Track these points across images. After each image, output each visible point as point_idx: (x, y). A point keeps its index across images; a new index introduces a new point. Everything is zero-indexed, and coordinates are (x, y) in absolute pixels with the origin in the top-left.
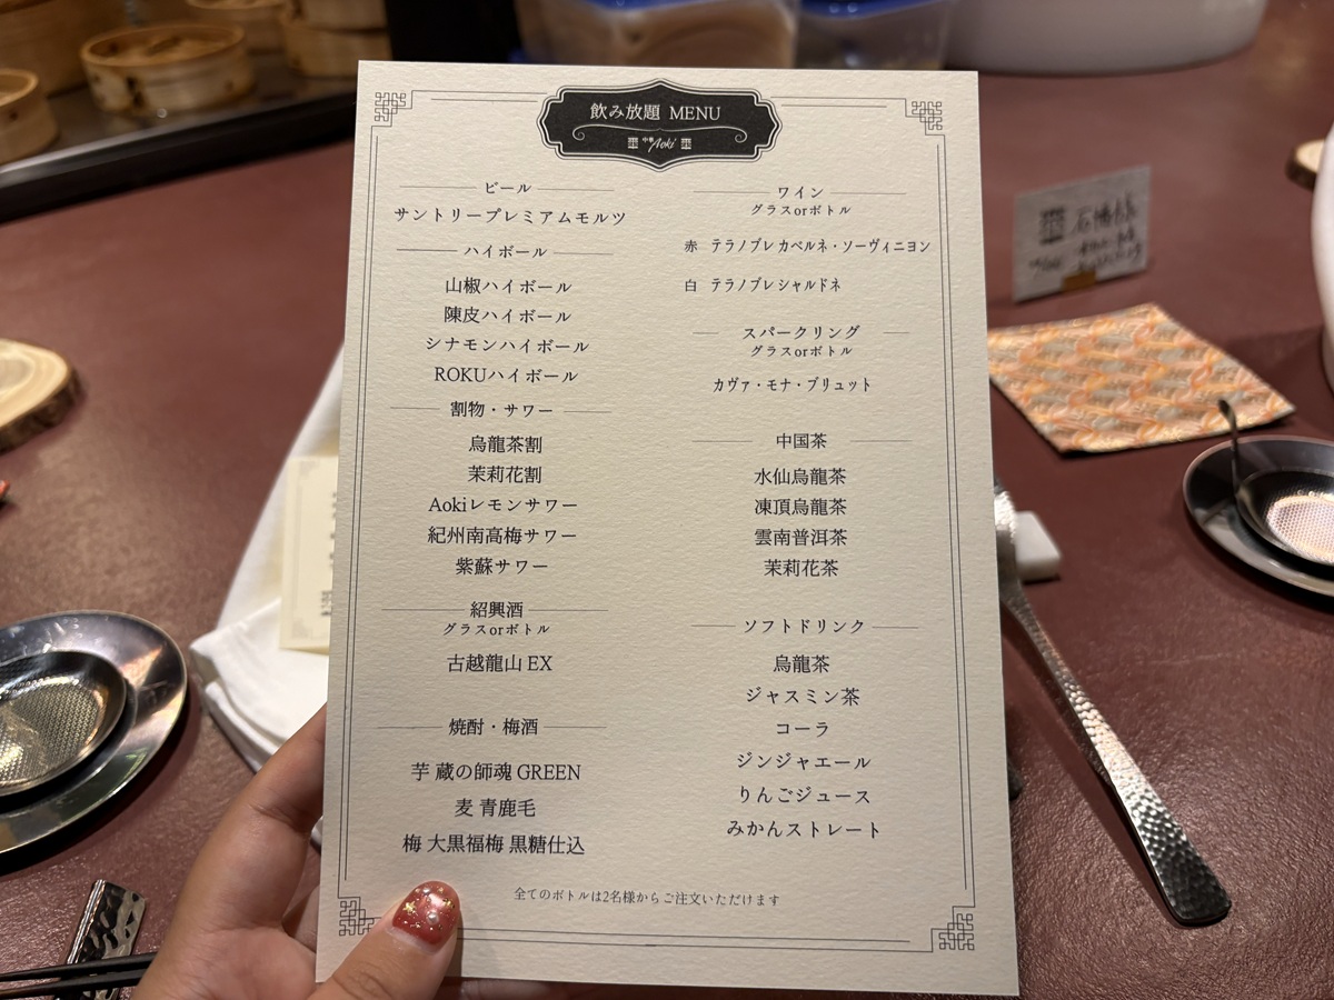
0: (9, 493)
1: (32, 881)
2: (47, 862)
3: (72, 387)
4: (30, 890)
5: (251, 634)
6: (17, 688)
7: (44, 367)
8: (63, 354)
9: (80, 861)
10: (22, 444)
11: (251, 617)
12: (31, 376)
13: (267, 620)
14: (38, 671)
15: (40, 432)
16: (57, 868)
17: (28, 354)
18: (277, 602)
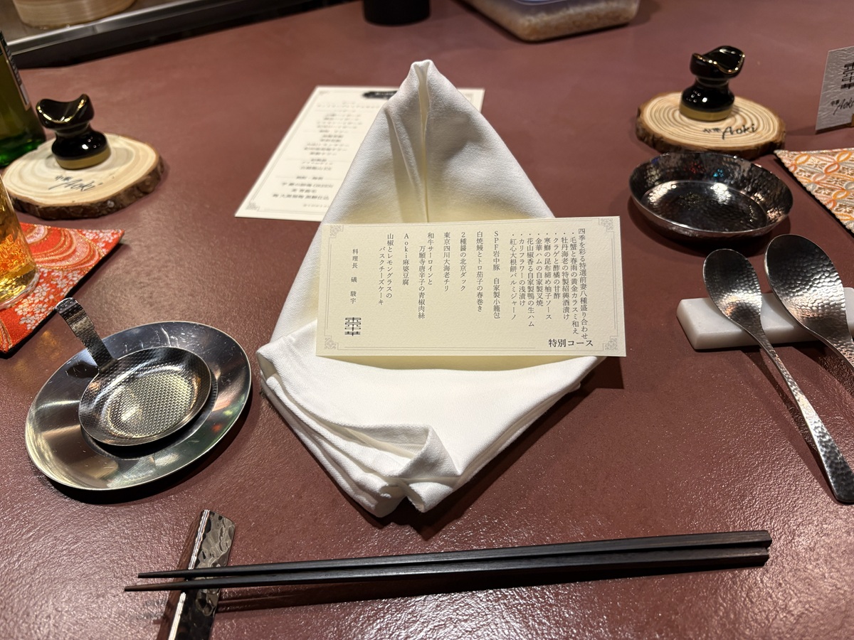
0: (124, 238)
1: (157, 505)
2: (166, 492)
3: (159, 168)
4: (157, 511)
5: (297, 345)
6: (143, 370)
7: (141, 153)
8: (153, 145)
9: (188, 493)
10: (130, 204)
11: (296, 333)
12: (133, 159)
13: (308, 336)
14: (156, 360)
15: (141, 197)
16: (173, 497)
17: (130, 145)
18: (315, 322)
